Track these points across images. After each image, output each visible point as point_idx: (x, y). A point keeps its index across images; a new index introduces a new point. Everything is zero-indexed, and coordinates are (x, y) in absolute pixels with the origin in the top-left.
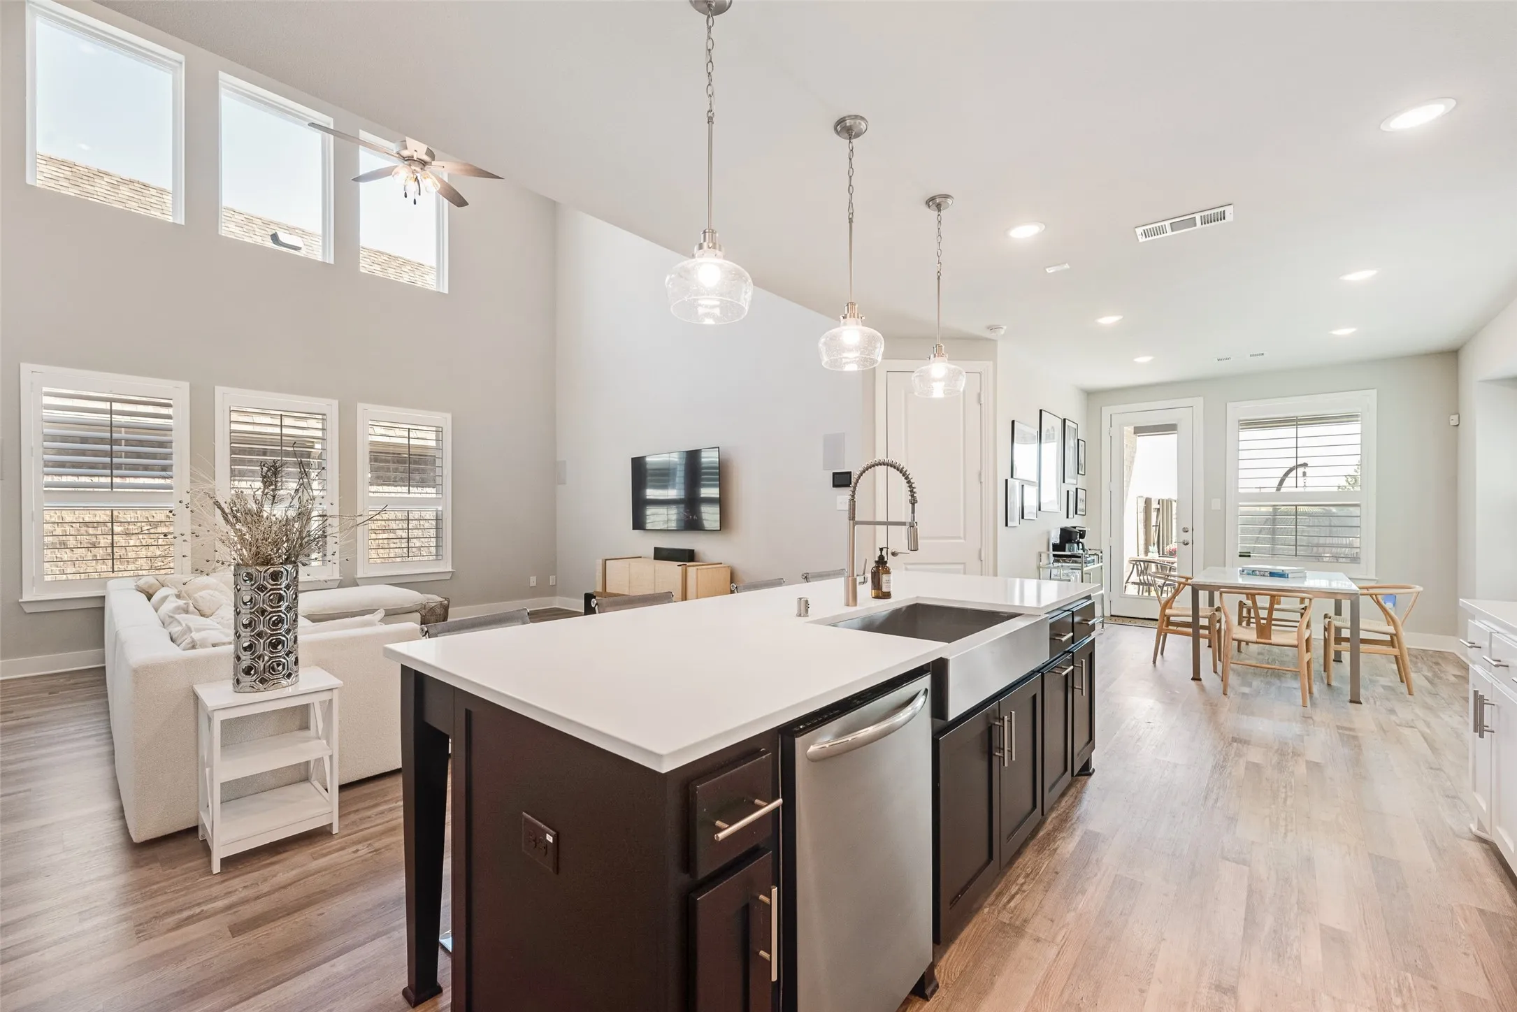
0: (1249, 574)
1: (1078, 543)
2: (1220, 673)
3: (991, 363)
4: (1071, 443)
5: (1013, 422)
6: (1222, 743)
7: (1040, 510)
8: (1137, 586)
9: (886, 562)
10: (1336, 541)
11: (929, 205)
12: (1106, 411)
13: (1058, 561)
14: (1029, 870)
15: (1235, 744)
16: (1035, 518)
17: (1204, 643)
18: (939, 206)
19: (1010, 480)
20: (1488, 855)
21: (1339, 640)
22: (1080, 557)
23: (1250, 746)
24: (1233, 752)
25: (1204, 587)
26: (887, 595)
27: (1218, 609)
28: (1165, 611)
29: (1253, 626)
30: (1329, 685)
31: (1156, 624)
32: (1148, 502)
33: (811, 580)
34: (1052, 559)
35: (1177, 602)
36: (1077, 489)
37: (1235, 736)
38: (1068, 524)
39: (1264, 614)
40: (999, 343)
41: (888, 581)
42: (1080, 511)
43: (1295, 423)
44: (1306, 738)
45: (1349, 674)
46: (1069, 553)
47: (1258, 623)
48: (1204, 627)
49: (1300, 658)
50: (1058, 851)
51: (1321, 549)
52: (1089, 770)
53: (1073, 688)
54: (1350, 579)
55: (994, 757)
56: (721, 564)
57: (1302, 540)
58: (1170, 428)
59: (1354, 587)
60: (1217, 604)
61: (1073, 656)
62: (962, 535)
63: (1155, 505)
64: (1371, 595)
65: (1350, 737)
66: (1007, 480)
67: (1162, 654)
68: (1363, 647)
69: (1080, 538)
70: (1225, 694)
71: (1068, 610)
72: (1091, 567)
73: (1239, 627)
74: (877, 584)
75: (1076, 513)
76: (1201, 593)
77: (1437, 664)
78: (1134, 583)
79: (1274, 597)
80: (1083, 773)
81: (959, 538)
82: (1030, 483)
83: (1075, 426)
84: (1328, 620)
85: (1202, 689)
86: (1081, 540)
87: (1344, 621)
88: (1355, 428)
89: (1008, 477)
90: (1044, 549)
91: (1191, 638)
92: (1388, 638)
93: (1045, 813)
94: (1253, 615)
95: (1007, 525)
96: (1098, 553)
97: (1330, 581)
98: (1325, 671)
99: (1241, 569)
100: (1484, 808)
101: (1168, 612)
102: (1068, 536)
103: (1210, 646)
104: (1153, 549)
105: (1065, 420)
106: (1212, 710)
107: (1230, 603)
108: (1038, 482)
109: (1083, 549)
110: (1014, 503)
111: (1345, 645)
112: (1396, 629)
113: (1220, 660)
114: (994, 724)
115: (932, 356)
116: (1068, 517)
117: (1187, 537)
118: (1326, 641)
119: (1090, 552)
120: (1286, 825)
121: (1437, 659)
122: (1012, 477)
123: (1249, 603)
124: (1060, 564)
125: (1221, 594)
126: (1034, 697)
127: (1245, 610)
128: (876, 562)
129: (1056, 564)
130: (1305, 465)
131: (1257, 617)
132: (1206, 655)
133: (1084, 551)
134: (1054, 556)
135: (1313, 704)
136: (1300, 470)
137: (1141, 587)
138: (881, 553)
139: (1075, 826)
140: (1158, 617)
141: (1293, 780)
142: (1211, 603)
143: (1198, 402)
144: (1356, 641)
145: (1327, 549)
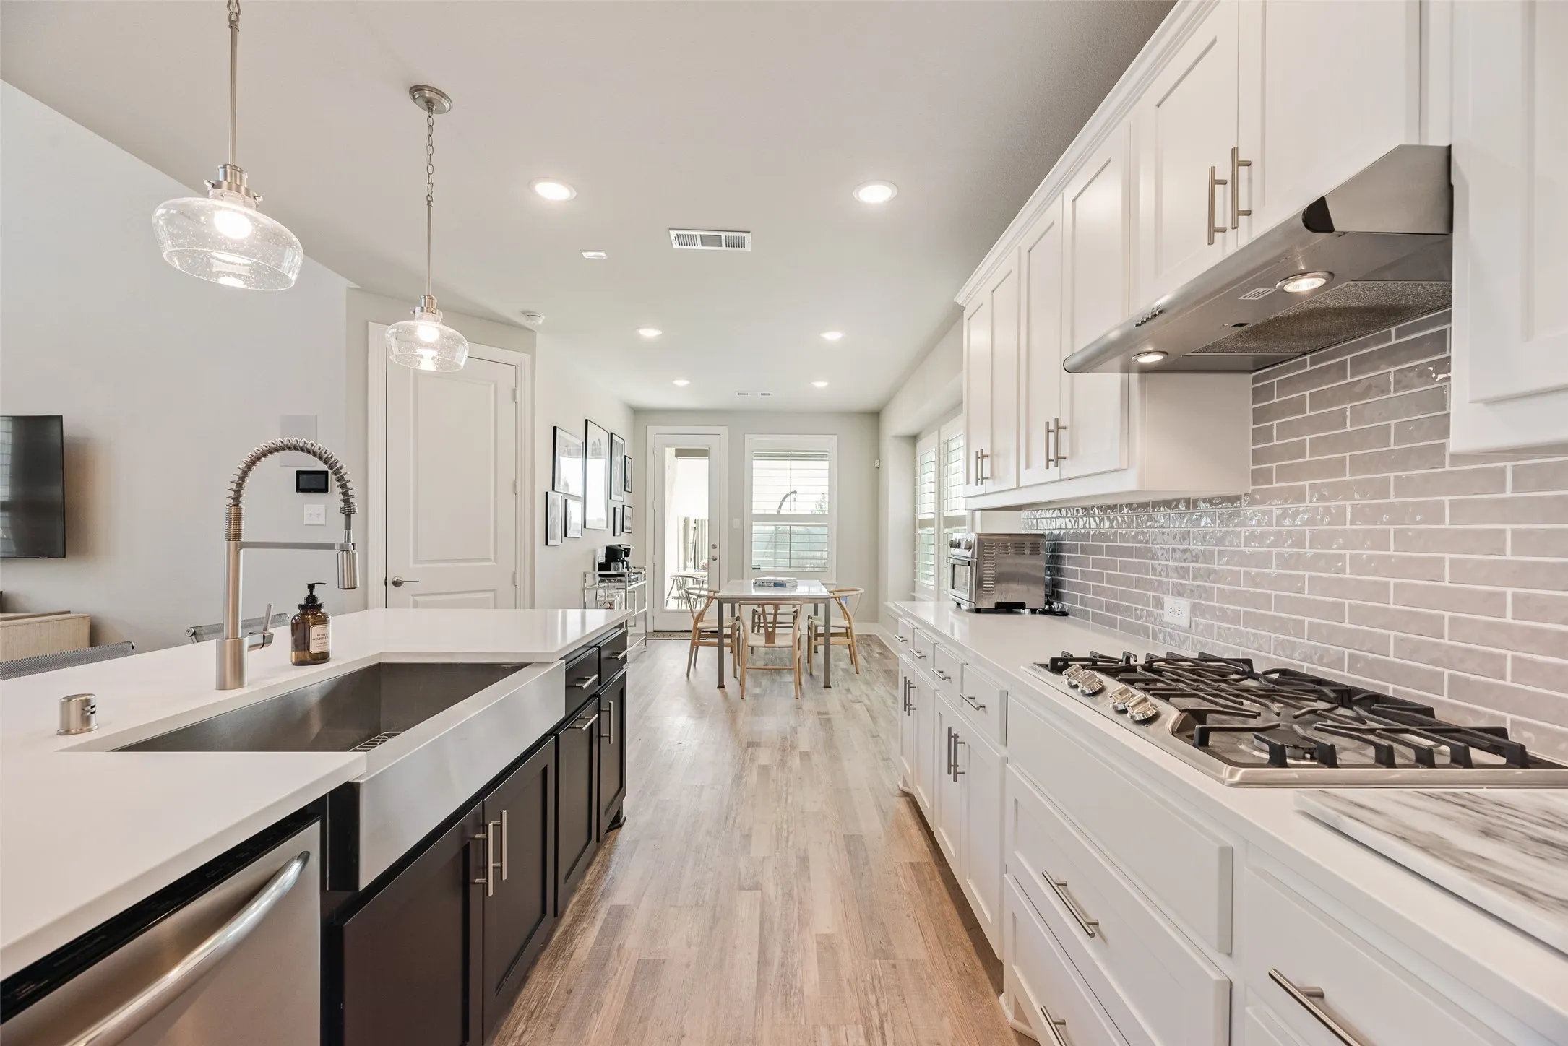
0: (759, 585)
1: (623, 561)
2: (738, 676)
3: (528, 357)
4: (618, 459)
5: (555, 428)
6: (740, 749)
7: (585, 527)
8: (677, 600)
9: (320, 606)
10: (814, 554)
11: (414, 96)
12: (651, 430)
13: (604, 581)
14: (532, 1006)
15: (750, 749)
16: (580, 536)
17: (727, 650)
18: (429, 104)
19: (551, 493)
20: (910, 807)
21: (818, 635)
22: (623, 576)
23: (761, 748)
24: (748, 758)
25: (728, 600)
26: (323, 658)
27: (738, 619)
28: (697, 624)
29: (762, 630)
30: (811, 674)
31: (689, 636)
32: (686, 521)
33: (205, 637)
34: (598, 579)
35: (708, 613)
36: (623, 506)
37: (750, 740)
38: (613, 542)
39: (770, 619)
40: (539, 335)
41: (324, 636)
42: (626, 529)
43: (789, 458)
44: (799, 728)
45: (823, 663)
46: (615, 573)
47: (766, 630)
48: (727, 636)
49: (793, 655)
50: (575, 956)
51: (804, 561)
52: (619, 822)
53: (599, 736)
54: (823, 584)
55: (472, 888)
56: (69, 612)
57: (794, 554)
58: (701, 453)
59: (824, 592)
60: (737, 614)
61: (599, 700)
62: (492, 557)
63: (692, 524)
64: (836, 598)
65: (825, 720)
66: (547, 493)
67: (695, 665)
68: (833, 640)
69: (625, 556)
70: (742, 698)
71: (595, 646)
72: (634, 585)
73: (752, 634)
74: (301, 641)
75: (623, 531)
76: (725, 605)
77: (869, 645)
78: (674, 597)
79: (777, 603)
80: (613, 827)
81: (489, 560)
82: (575, 498)
83: (622, 442)
84: (810, 620)
85: (725, 696)
86: (626, 559)
87: (820, 621)
88: (825, 464)
89: (549, 489)
90: (590, 569)
91: (717, 648)
92: (844, 630)
93: (559, 913)
94: (762, 621)
95: (547, 544)
96: (642, 570)
97: (809, 586)
98: (808, 662)
99: (753, 581)
100: (909, 771)
101: (700, 625)
102: (614, 555)
103: (731, 652)
104: (690, 564)
105: (612, 434)
106: (732, 714)
107: (746, 612)
108: (582, 496)
109: (627, 567)
110: (554, 519)
111: (821, 640)
112: (850, 623)
113: (739, 665)
114: (474, 839)
115: (418, 309)
116: (614, 535)
117: (715, 553)
118: (809, 638)
119: (634, 570)
120: (788, 828)
121: (870, 640)
122: (553, 489)
123: (759, 610)
124: (606, 584)
125: (740, 606)
126: (545, 771)
127: (756, 616)
128: (301, 607)
129: (602, 585)
130: (795, 492)
131: (766, 622)
132: (729, 658)
133: (628, 570)
134: (600, 575)
135: (802, 695)
136: (793, 496)
137: (680, 600)
138: (311, 592)
139: (598, 906)
140: (691, 629)
141: (791, 776)
142: (733, 614)
143: (724, 431)
144: (828, 635)
145: (808, 561)
